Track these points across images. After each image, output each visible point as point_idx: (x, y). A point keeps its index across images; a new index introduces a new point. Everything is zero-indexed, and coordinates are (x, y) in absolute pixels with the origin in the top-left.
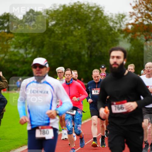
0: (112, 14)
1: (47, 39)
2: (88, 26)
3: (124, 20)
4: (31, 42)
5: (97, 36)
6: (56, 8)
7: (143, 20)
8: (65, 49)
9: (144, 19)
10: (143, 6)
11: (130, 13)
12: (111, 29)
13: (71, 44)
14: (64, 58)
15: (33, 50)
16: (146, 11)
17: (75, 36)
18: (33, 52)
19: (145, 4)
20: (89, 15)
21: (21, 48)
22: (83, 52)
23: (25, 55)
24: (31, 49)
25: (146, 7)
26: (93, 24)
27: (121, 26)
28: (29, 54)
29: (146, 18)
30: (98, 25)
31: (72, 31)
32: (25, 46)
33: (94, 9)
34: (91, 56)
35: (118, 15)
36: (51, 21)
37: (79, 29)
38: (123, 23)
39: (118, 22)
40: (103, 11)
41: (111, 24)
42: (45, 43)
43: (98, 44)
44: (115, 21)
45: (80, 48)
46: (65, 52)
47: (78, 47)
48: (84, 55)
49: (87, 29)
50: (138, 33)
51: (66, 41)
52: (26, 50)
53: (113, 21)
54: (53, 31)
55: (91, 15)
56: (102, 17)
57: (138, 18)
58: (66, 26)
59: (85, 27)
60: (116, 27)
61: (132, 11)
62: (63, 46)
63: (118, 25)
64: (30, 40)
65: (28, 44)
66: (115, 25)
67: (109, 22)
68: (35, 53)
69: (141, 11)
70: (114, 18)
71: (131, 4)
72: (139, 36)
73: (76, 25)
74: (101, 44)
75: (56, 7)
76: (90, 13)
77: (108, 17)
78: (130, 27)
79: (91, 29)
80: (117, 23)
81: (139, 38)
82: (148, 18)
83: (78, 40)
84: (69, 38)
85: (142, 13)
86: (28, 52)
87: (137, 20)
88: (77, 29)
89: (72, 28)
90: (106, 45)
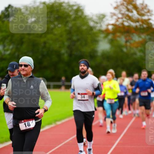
2: (68, 24)
3: (104, 20)
4: (9, 38)
5: (77, 35)
8: (44, 47)
9: (125, 20)
11: (111, 13)
12: (91, 28)
13: (51, 42)
14: (43, 56)
15: (11, 47)
16: (127, 13)
17: (55, 35)
18: (12, 49)
19: (126, 5)
20: (69, 14)
22: (63, 51)
23: (3, 52)
24: (10, 45)
25: (127, 8)
26: (73, 22)
27: (101, 26)
28: (7, 50)
31: (52, 29)
32: (4, 43)
33: (75, 8)
34: (70, 55)
37: (59, 28)
40: (83, 11)
41: (92, 24)
42: (24, 40)
43: (78, 43)
44: (95, 21)
45: (60, 47)
46: (44, 50)
47: (58, 45)
48: (63, 54)
49: (68, 28)
50: (118, 34)
51: (45, 39)
52: (4, 46)
55: (71, 13)
56: (83, 17)
57: (119, 18)
59: (65, 25)
62: (42, 45)
63: (99, 25)
64: (8, 36)
65: (7, 41)
66: (96, 25)
67: (89, 21)
68: (14, 50)
70: (95, 18)
72: (119, 37)
73: (56, 23)
75: (36, 4)
76: (71, 11)
77: (88, 16)
79: (71, 28)
80: (97, 23)
81: (118, 39)
82: (128, 20)
84: (49, 36)
86: (6, 48)
87: (117, 21)
88: (57, 28)
89: (52, 26)
90: (86, 44)
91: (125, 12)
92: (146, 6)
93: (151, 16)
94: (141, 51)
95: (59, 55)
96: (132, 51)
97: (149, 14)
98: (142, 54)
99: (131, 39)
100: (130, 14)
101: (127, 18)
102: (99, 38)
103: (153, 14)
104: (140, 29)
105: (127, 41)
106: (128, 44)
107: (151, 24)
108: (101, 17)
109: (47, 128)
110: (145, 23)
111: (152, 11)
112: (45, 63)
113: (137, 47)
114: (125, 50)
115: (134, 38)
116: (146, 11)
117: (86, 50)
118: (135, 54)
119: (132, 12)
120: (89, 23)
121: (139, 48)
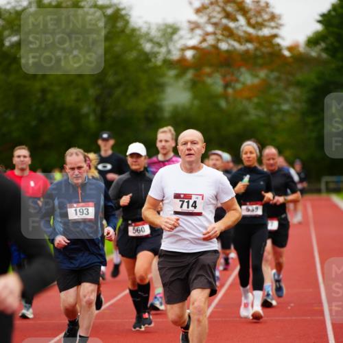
0: (150, 24)
3: (175, 37)
5: (116, 73)
6: (20, 5)
7: (218, 40)
8: (43, 100)
9: (220, 37)
10: (218, 9)
11: (190, 22)
12: (147, 57)
13: (56, 88)
14: (41, 120)
16: (225, 21)
19: (221, 4)
22: (85, 109)
25: (224, 10)
27: (169, 52)
29: (223, 35)
30: (118, 49)
33: (109, 12)
34: (102, 118)
35: (163, 27)
36: (9, 36)
38: (174, 46)
39: (162, 41)
40: (127, 18)
41: (148, 47)
43: (118, 92)
44: (155, 40)
45: (77, 100)
46: (42, 107)
47: (73, 97)
48: (87, 116)
50: (207, 70)
51: (45, 83)
53: (151, 40)
56: (128, 31)
57: (207, 34)
60: (158, 53)
61: (194, 18)
62: (39, 95)
63: (163, 50)
66: (156, 49)
67: (142, 41)
69: (214, 20)
70: (154, 33)
71: (191, 3)
72: (209, 75)
75: (20, 3)
77: (139, 29)
78: (189, 54)
80: (160, 45)
81: (209, 81)
82: (227, 37)
83: (71, 81)
85: (215, 24)
87: (204, 40)
90: (136, 94)
91: (221, 19)
92: (267, 5)
93: (277, 27)
94: (258, 106)
95: (77, 118)
96: (240, 107)
97: (273, 24)
98: (262, 114)
99: (237, 81)
100: (232, 25)
101: (226, 33)
102: (165, 80)
103: (281, 25)
104: (256, 57)
105: (227, 86)
106: (230, 91)
107: (278, 45)
108: (169, 30)
110: (266, 44)
111: (279, 17)
112: (46, 138)
113: (249, 99)
114: (223, 104)
115: (242, 79)
116: (266, 17)
117: (137, 105)
118: (246, 113)
119: (236, 20)
120: (143, 45)
121: (255, 100)
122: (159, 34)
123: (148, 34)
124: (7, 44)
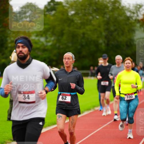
0: (130, 4)
1: (67, 28)
2: (105, 15)
3: (141, 9)
4: (51, 30)
5: (115, 26)
8: (83, 37)
12: (128, 18)
13: (89, 32)
14: (82, 46)
15: (53, 38)
17: (94, 26)
18: (53, 41)
20: (107, 5)
21: (42, 36)
22: (101, 41)
23: (45, 43)
24: (51, 37)
26: (111, 13)
27: (138, 16)
28: (49, 42)
30: (116, 15)
31: (91, 20)
34: (108, 45)
35: (135, 5)
37: (97, 19)
38: (140, 13)
39: (135, 11)
41: (128, 14)
42: (64, 32)
44: (132, 11)
45: (98, 37)
48: (101, 44)
49: (105, 19)
51: (84, 30)
52: (47, 38)
54: (72, 21)
55: (109, 5)
56: (120, 7)
58: (85, 15)
59: (103, 17)
62: (82, 35)
63: (135, 15)
64: (50, 29)
65: (49, 33)
66: (132, 15)
67: (126, 12)
68: (55, 41)
70: (132, 8)
73: (94, 15)
74: (118, 34)
76: (108, 3)
77: (125, 7)
79: (109, 18)
80: (134, 13)
83: (96, 29)
84: (88, 27)
86: (48, 40)
88: (95, 19)
89: (91, 17)
90: (123, 34)
95: (97, 45)
102: (136, 28)
108: (138, 6)
109: (86, 113)
112: (84, 53)
117: (122, 39)
122: (134, 8)
123: (129, 8)
124: (70, 14)
